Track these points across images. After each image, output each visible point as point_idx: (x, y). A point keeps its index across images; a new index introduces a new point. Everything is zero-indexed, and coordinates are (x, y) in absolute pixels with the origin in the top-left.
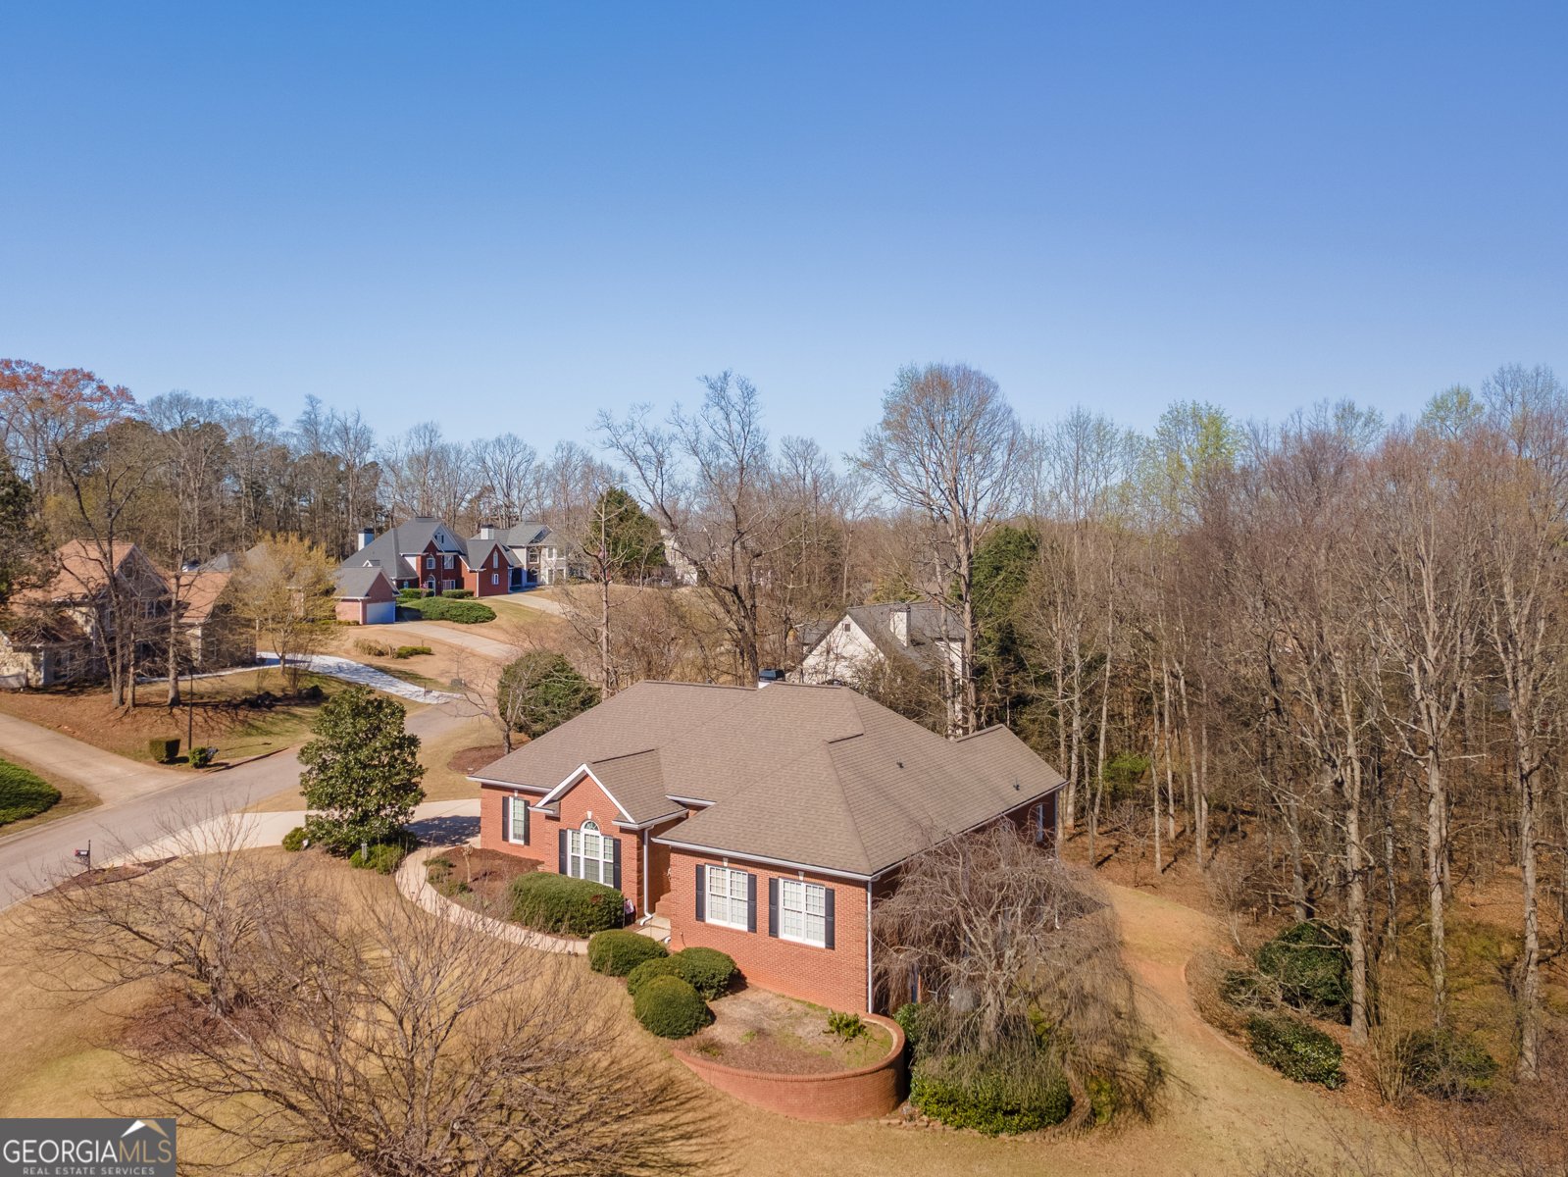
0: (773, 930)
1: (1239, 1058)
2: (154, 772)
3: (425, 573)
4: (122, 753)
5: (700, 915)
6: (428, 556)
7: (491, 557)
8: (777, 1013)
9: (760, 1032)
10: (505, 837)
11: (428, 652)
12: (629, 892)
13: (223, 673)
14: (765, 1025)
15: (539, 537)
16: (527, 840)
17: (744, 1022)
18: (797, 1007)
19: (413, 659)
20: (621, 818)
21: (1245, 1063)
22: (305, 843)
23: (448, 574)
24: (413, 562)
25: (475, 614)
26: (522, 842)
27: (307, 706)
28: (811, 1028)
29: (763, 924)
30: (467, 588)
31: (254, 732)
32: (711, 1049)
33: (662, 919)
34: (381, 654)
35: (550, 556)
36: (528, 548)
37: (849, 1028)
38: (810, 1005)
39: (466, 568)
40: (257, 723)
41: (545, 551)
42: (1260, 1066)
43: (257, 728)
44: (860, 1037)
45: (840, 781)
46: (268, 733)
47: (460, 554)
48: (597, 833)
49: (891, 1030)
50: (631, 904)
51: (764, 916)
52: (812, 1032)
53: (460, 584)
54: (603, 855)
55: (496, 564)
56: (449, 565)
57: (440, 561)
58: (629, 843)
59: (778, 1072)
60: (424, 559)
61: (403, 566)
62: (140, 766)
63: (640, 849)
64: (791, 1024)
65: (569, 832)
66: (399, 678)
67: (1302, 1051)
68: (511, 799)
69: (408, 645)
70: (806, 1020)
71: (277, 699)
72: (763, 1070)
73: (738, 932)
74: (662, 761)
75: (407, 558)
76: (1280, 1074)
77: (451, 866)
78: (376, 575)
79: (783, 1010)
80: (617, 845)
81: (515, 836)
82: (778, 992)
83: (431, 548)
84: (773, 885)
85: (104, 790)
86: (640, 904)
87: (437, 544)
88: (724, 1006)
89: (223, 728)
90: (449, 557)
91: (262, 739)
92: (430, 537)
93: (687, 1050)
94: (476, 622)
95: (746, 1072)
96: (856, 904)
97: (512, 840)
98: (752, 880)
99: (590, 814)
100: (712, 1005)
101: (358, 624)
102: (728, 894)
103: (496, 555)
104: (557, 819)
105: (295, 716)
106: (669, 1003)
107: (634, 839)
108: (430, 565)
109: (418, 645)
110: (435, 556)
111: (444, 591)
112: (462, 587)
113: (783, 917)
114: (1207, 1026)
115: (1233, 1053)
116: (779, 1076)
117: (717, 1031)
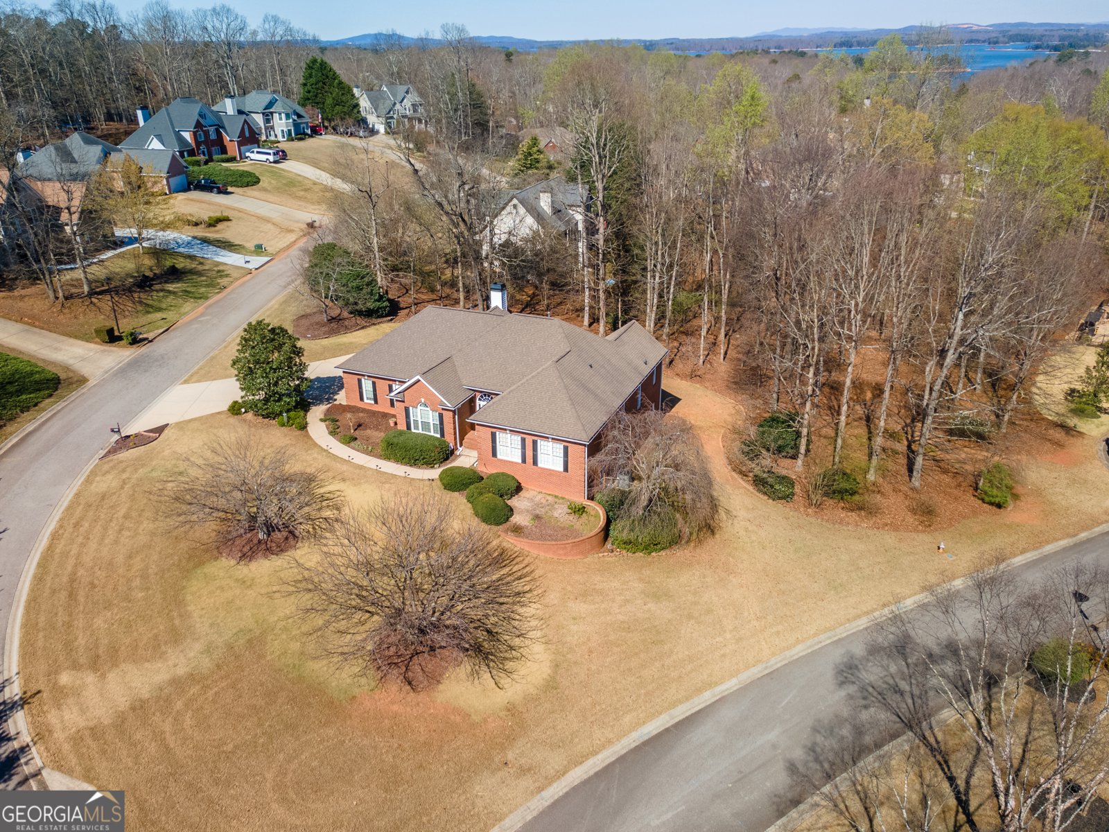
0: (535, 463)
1: (749, 490)
2: (104, 351)
3: (198, 143)
4: (76, 337)
5: (494, 454)
6: (197, 131)
7: (243, 129)
8: (541, 503)
9: (537, 517)
10: (362, 399)
11: (227, 219)
12: (449, 438)
13: (103, 257)
14: (538, 512)
15: (271, 105)
16: (376, 402)
17: (528, 511)
18: (550, 498)
19: (220, 226)
20: (442, 404)
21: (752, 493)
22: (243, 410)
23: (214, 143)
24: (187, 136)
25: (246, 180)
26: (373, 402)
27: (172, 282)
28: (560, 511)
29: (529, 459)
30: (230, 155)
31: (151, 310)
32: (517, 530)
33: (468, 450)
34: (196, 224)
35: (281, 119)
36: (263, 114)
37: (580, 510)
38: (556, 497)
39: (227, 138)
40: (150, 302)
41: (276, 116)
42: (758, 494)
43: (152, 307)
44: (584, 514)
45: (566, 387)
46: (160, 310)
47: (219, 127)
48: (428, 409)
49: (598, 508)
50: (452, 445)
51: (530, 455)
52: (560, 513)
53: (224, 150)
54: (432, 418)
55: (247, 134)
56: (213, 136)
57: (206, 133)
58: (448, 417)
59: (552, 540)
60: (195, 134)
61: (181, 140)
62: (92, 346)
63: (454, 418)
64: (550, 510)
65: (411, 408)
66: (219, 247)
67: (778, 488)
68: (363, 380)
69: (212, 215)
70: (556, 506)
71: (153, 279)
72: (545, 540)
73: (516, 463)
74: (456, 364)
75: (181, 133)
76: (767, 497)
77: (337, 421)
78: (170, 156)
79: (543, 501)
80: (441, 416)
81: (367, 398)
82: (538, 490)
83: (198, 125)
84: (535, 443)
85: (85, 369)
86: (456, 444)
87: (202, 121)
88: (514, 502)
89: (130, 309)
90: (212, 129)
91: (159, 315)
92: (196, 117)
93: (506, 531)
94: (247, 186)
95: (538, 542)
96: (579, 455)
97: (366, 400)
98: (523, 440)
99: (423, 400)
100: (509, 502)
101: (166, 194)
102: (509, 445)
103: (246, 127)
104: (403, 402)
105: (169, 292)
106: (494, 510)
107: (451, 413)
108: (201, 138)
109: (218, 214)
110: (203, 131)
111: (215, 157)
112: (226, 153)
113: (540, 458)
114: (733, 473)
115: (746, 488)
116: (554, 543)
117: (517, 519)
